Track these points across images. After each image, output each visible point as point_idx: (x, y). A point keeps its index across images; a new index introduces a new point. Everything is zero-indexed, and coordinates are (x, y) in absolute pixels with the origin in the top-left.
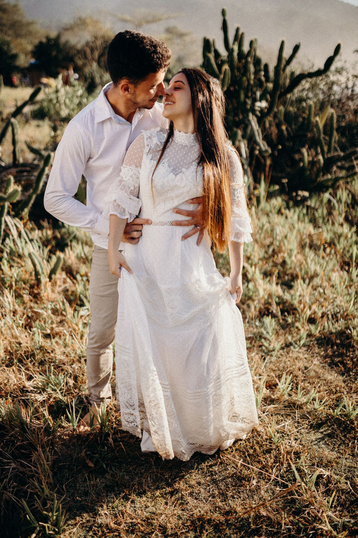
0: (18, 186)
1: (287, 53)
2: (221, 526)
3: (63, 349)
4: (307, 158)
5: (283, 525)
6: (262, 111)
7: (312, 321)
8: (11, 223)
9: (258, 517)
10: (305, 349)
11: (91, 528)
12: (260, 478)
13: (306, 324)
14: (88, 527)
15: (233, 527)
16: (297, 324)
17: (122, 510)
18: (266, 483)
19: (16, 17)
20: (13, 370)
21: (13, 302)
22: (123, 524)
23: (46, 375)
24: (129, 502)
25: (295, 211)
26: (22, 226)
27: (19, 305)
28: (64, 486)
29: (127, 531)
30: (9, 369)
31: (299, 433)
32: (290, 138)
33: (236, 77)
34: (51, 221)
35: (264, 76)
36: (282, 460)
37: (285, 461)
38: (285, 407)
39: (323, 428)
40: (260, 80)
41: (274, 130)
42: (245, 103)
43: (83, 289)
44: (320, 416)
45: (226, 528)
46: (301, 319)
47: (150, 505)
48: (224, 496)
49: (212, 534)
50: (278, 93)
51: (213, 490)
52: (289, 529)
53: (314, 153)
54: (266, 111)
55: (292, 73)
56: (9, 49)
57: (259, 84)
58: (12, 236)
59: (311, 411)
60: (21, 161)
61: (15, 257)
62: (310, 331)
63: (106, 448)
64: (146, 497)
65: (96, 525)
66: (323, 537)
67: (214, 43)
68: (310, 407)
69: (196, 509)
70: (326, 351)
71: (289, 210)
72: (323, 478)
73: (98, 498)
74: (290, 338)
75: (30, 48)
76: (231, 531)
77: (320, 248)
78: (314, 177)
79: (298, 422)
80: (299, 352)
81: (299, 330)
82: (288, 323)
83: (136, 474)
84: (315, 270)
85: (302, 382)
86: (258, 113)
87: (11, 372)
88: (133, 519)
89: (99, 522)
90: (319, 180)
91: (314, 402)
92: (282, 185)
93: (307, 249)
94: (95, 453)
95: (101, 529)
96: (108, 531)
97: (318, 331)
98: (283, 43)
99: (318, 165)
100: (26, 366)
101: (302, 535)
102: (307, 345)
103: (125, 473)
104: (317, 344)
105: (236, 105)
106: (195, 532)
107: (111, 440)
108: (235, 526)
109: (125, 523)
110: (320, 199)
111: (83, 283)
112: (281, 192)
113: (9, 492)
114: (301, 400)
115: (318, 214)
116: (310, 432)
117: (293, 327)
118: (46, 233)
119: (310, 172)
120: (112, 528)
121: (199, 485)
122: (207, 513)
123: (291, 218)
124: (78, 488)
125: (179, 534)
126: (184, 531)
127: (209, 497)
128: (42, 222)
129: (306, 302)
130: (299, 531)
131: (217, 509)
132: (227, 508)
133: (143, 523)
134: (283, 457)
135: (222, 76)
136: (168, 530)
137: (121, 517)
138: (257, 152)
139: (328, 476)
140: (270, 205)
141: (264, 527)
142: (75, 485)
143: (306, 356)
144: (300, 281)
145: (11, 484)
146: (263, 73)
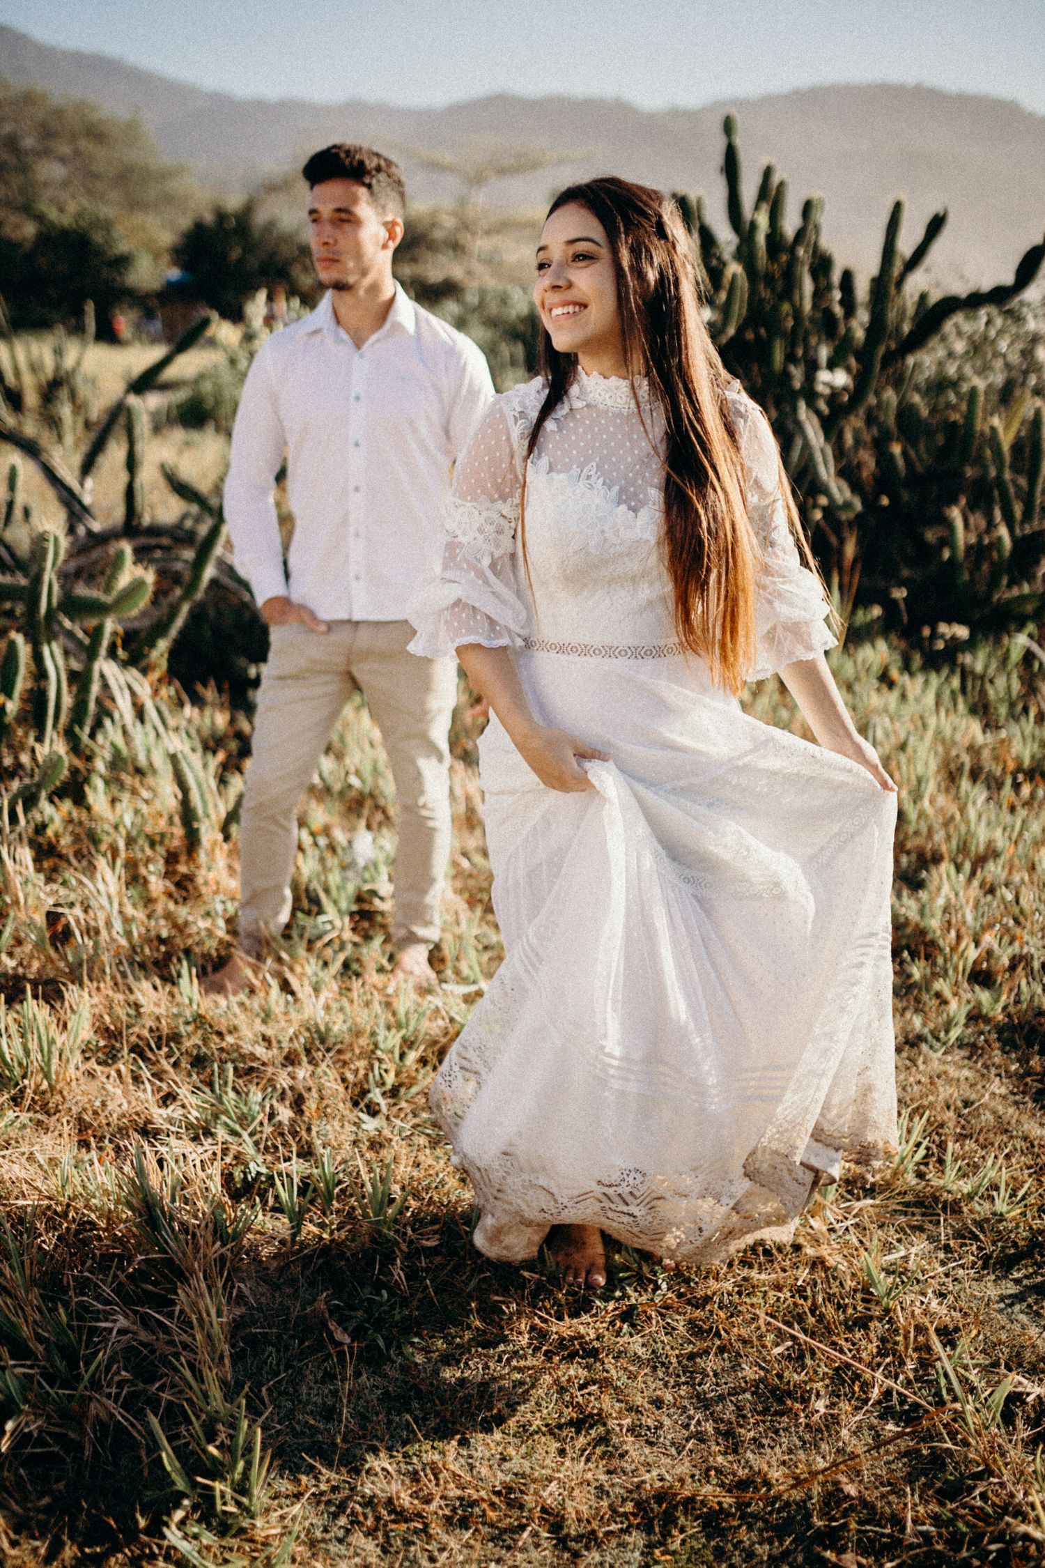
0: (146, 569)
1: (906, 244)
2: (724, 1520)
3: (260, 1027)
4: (962, 537)
5: (909, 1524)
6: (834, 395)
7: (981, 977)
8: (117, 680)
9: (834, 1496)
10: (964, 1053)
11: (342, 1507)
12: (838, 1396)
13: (966, 985)
14: (334, 1504)
15: (760, 1524)
16: (940, 985)
17: (433, 1463)
18: (857, 1409)
19: (133, 156)
20: (119, 1072)
21: (119, 893)
22: (438, 1499)
23: (213, 1091)
24: (454, 1443)
25: (926, 682)
26: (149, 691)
27: (134, 905)
28: (264, 1389)
29: (448, 1520)
30: (107, 1070)
31: (950, 1279)
32: (914, 480)
33: (762, 301)
34: (226, 686)
35: (842, 302)
36: (901, 1348)
37: (910, 1351)
38: (907, 1204)
39: (1019, 1270)
40: (828, 313)
41: (867, 459)
42: (787, 376)
43: (319, 868)
44: (1013, 1236)
45: (740, 1526)
46: (951, 972)
47: (514, 1453)
48: (731, 1440)
49: (697, 1539)
50: (881, 351)
51: (699, 1422)
52: (926, 1536)
53: (983, 524)
54: (846, 398)
55: (923, 297)
56: (109, 242)
57: (828, 325)
58: (121, 716)
59: (987, 1220)
60: (146, 520)
61: (127, 773)
62: (979, 1005)
63: (384, 1293)
64: (503, 1433)
65: (359, 1498)
66: (1028, 1562)
67: (699, 208)
68: (982, 1209)
69: (648, 1471)
70: (1024, 1061)
71: (911, 675)
72: (1024, 1403)
73: (363, 1427)
74: (917, 1021)
75: (167, 238)
76: (754, 1536)
77: (1002, 784)
78: (981, 589)
79: (947, 1249)
80: (945, 1063)
81: (945, 1002)
82: (912, 981)
84: (990, 843)
85: (957, 1141)
86: (823, 406)
87: (111, 1079)
88: (463, 1489)
89: (367, 1491)
90: (996, 597)
91: (995, 1193)
92: (890, 606)
93: (965, 784)
94: (352, 1308)
95: (374, 1511)
96: (393, 1517)
97: (999, 1006)
98: (898, 207)
99: (995, 555)
100: (155, 1069)
101: (965, 1554)
102: (967, 1044)
103: (440, 1365)
104: (999, 1039)
105: (761, 379)
106: (648, 1534)
107: (398, 1273)
108: (766, 1521)
109: (441, 1498)
110: (999, 653)
111: (317, 852)
112: (888, 626)
113: (109, 1396)
114: (955, 1188)
115: (997, 692)
116: (983, 1276)
117: (928, 991)
118: (212, 717)
119: (971, 575)
120: (403, 1510)
121: (659, 1408)
122: (682, 1480)
123: (917, 700)
124: (304, 1397)
125: (601, 1535)
126: (613, 1527)
127: (687, 1440)
128: (199, 688)
129: (964, 923)
130: (955, 1542)
131: (713, 1473)
132: (740, 1472)
133: (496, 1499)
134: (906, 1337)
135: (723, 296)
136: (570, 1522)
137: (430, 1481)
138: (819, 515)
139: (1039, 1396)
140: (855, 662)
141: (853, 1526)
142: (296, 1391)
143: (966, 1073)
144: (946, 867)
145: (113, 1375)
146: (837, 295)
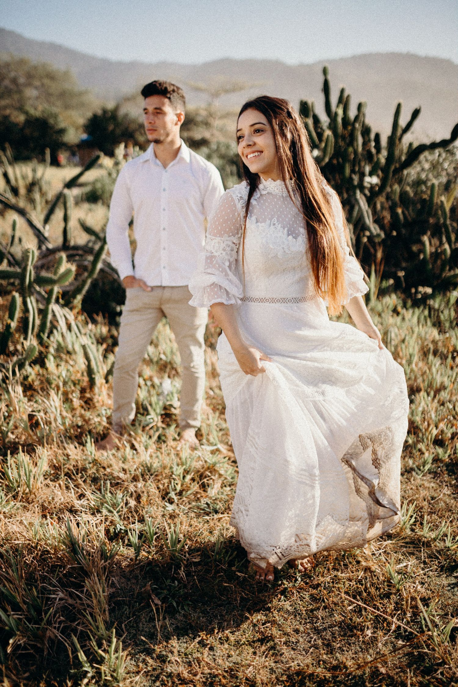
0: (72, 264)
1: (403, 122)
2: (326, 684)
3: (121, 465)
4: (429, 249)
5: (409, 685)
6: (372, 188)
7: (439, 442)
8: (59, 313)
9: (375, 673)
10: (432, 476)
11: (157, 677)
12: (377, 628)
13: (432, 446)
14: (154, 676)
15: (343, 685)
16: (421, 446)
17: (198, 658)
18: (385, 634)
19: (67, 86)
20: (60, 485)
21: (60, 406)
22: (200, 674)
23: (101, 493)
24: (207, 649)
25: (413, 312)
26: (73, 317)
27: (67, 411)
28: (123, 625)
29: (205, 683)
30: (54, 483)
31: (426, 576)
32: (408, 224)
33: (340, 146)
34: (107, 315)
35: (375, 147)
36: (405, 607)
37: (409, 608)
38: (407, 543)
39: (457, 572)
40: (369, 152)
41: (387, 215)
42: (351, 179)
43: (148, 395)
44: (454, 557)
46: (425, 440)
47: (233, 653)
48: (329, 648)
50: (393, 168)
51: (315, 640)
53: (438, 243)
54: (377, 189)
55: (411, 145)
56: (56, 123)
57: (369, 157)
58: (61, 329)
59: (442, 550)
60: (72, 243)
61: (64, 353)
62: (438, 454)
63: (176, 582)
64: (229, 644)
65: (165, 674)
67: (312, 106)
68: (440, 545)
69: (293, 662)
71: (407, 309)
74: (411, 462)
75: (81, 121)
77: (447, 357)
78: (437, 271)
79: (425, 563)
80: (423, 480)
81: (423, 453)
82: (408, 444)
83: (216, 617)
84: (442, 383)
85: (429, 515)
86: (367, 192)
87: (56, 488)
88: (211, 669)
89: (169, 670)
90: (444, 275)
91: (446, 538)
92: (397, 279)
93: (431, 357)
94: (162, 589)
95: (172, 679)
96: (180, 682)
97: (447, 455)
98: (399, 106)
99: (443, 257)
100: (76, 483)
102: (433, 472)
103: (200, 614)
104: (447, 470)
105: (339, 181)
107: (182, 573)
108: (345, 684)
109: (201, 673)
110: (445, 300)
111: (146, 388)
112: (396, 288)
113: (55, 628)
114: (428, 536)
115: (444, 316)
116: (441, 575)
117: (415, 448)
118: (101, 329)
119: (433, 266)
120: (185, 679)
121: (297, 634)
122: (308, 666)
123: (409, 320)
124: (141, 629)
127: (310, 648)
128: (95, 316)
129: (431, 418)
131: (321, 663)
132: (334, 662)
133: (225, 674)
134: (407, 602)
135: (323, 145)
136: (258, 684)
137: (196, 666)
138: (365, 240)
140: (382, 304)
142: (137, 626)
143: (432, 484)
144: (422, 393)
145: (57, 618)
146: (373, 144)
